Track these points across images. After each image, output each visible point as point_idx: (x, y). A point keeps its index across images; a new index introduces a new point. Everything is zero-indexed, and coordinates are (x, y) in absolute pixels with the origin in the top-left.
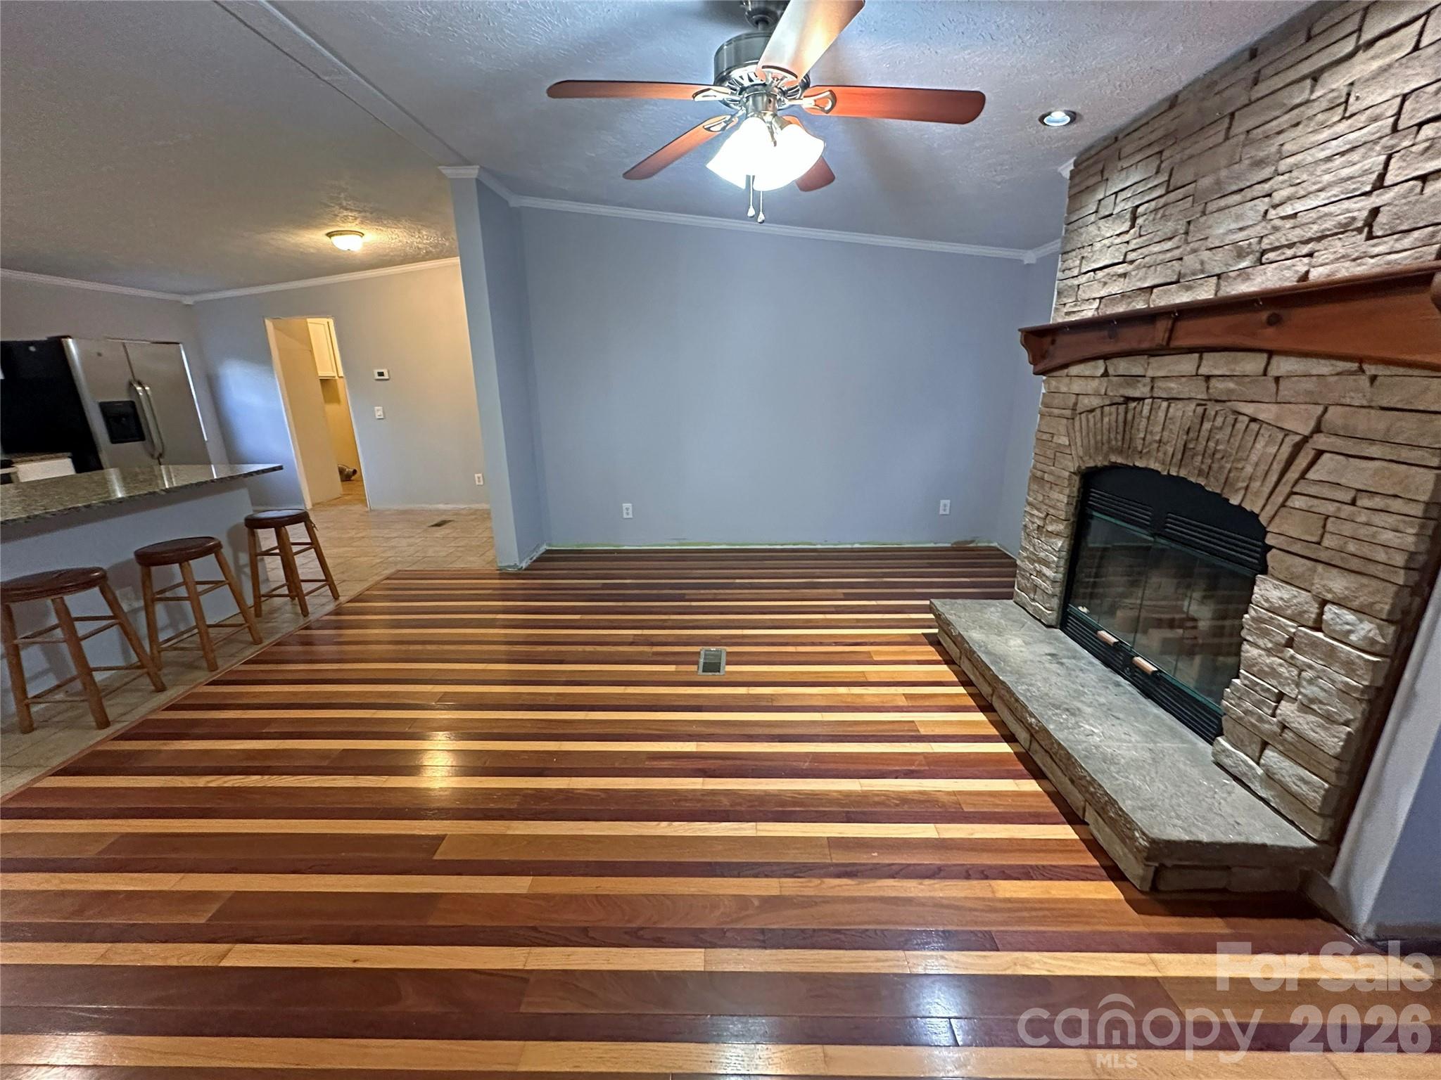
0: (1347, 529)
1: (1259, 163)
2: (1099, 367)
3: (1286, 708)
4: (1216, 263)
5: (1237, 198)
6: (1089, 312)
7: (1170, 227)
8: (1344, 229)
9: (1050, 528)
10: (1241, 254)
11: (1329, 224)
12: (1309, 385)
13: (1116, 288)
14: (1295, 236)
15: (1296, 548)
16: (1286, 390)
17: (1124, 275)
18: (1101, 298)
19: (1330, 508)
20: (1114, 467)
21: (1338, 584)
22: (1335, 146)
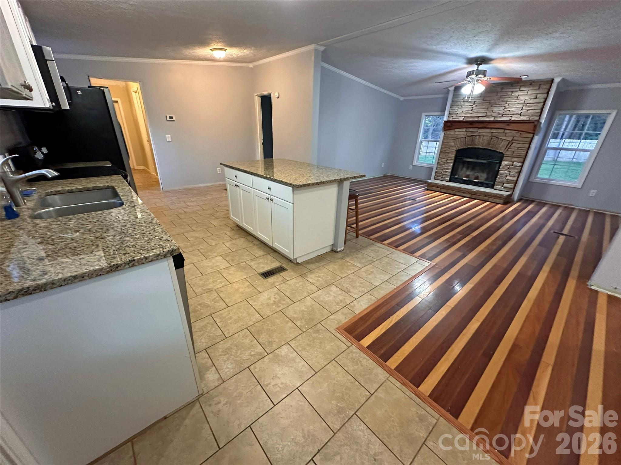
0: (517, 152)
1: (503, 101)
2: (464, 130)
3: (507, 178)
4: (494, 115)
5: (498, 105)
6: (461, 119)
7: (484, 107)
8: (517, 114)
9: (448, 162)
10: (499, 114)
11: (515, 113)
12: (511, 134)
13: (469, 115)
14: (509, 113)
15: (509, 156)
16: (507, 135)
17: (471, 113)
18: (465, 117)
19: (514, 150)
20: (469, 148)
21: (516, 159)
22: (516, 102)
